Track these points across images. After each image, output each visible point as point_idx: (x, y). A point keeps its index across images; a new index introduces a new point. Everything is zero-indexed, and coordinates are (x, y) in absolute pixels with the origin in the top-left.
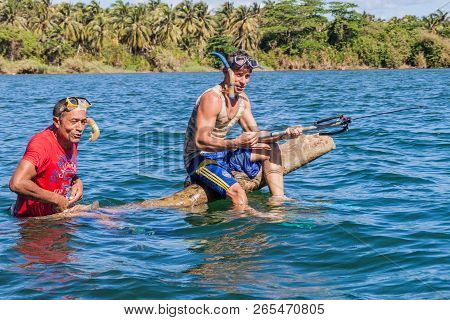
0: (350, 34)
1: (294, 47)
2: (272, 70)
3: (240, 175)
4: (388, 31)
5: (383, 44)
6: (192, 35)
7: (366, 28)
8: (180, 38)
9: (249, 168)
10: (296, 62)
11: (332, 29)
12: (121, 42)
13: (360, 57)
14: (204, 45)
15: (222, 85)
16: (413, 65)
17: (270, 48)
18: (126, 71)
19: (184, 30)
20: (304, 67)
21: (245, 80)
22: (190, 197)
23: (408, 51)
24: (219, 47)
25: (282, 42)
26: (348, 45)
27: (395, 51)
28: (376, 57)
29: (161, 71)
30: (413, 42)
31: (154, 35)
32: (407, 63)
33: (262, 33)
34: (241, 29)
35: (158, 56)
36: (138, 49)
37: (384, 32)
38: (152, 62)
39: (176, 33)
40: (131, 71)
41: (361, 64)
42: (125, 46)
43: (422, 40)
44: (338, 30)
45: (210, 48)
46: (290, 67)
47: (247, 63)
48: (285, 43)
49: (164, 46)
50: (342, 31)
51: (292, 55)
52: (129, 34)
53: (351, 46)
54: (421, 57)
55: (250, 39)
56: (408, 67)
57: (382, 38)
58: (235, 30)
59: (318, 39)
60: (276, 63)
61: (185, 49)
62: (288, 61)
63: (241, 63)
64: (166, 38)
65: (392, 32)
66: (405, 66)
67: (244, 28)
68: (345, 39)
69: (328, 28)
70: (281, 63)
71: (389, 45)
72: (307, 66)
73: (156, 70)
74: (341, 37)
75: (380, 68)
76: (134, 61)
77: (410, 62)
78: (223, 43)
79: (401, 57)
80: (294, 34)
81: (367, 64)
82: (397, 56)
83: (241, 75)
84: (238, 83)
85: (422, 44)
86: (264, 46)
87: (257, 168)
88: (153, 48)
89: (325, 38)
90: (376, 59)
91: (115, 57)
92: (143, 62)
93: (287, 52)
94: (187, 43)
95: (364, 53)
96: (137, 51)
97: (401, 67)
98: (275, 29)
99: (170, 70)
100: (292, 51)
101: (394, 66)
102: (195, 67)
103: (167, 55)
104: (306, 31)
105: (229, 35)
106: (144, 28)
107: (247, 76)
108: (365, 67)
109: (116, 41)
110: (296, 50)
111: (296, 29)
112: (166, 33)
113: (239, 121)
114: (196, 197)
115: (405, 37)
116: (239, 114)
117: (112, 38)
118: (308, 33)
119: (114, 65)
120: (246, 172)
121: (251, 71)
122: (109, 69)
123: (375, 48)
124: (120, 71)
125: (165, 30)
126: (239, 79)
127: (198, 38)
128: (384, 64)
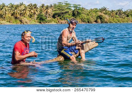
0: (79, 13)
1: (62, 17)
2: (56, 24)
3: (73, 53)
4: (89, 13)
5: (88, 16)
6: (33, 14)
7: (83, 12)
8: (29, 14)
9: (75, 51)
10: (63, 21)
11: (74, 12)
12: (11, 15)
13: (82, 20)
14: (36, 16)
15: (68, 28)
16: (97, 22)
17: (55, 17)
18: (13, 24)
19: (30, 12)
20: (65, 23)
21: (74, 27)
22: (60, 59)
23: (95, 18)
24: (41, 17)
25: (59, 15)
26: (78, 17)
27: (92, 18)
28: (86, 20)
29: (24, 24)
30: (97, 16)
31: (21, 13)
32: (95, 22)
33: (53, 13)
34: (47, 12)
35: (23, 20)
36: (17, 17)
37: (88, 13)
38: (21, 21)
39: (28, 13)
40: (15, 24)
41: (82, 22)
42: (13, 17)
43: (99, 15)
44: (75, 12)
45: (38, 18)
46: (62, 23)
47: (75, 22)
48: (60, 16)
49: (24, 17)
50: (76, 12)
51: (62, 19)
52: (14, 13)
53: (79, 17)
54: (99, 20)
55: (49, 15)
56: (95, 23)
57: (88, 15)
58: (45, 12)
59: (69, 15)
60: (57, 22)
61: (31, 17)
62: (61, 21)
63: (73, 22)
64: (25, 14)
65: (91, 13)
66: (94, 23)
67: (48, 11)
68: (77, 15)
69: (72, 12)
70: (59, 22)
71: (90, 16)
72: (66, 22)
73: (22, 23)
74: (76, 14)
75: (87, 23)
76: (15, 21)
77: (96, 21)
78: (42, 16)
79: (93, 20)
80: (62, 13)
81: (84, 22)
82: (92, 20)
83: (73, 25)
84: (72, 27)
85: (99, 16)
86: (54, 16)
87: (78, 51)
88: (21, 17)
89: (71, 15)
90: (86, 21)
91: (10, 20)
92: (18, 21)
93: (61, 19)
94: (31, 16)
95: (83, 19)
96: (16, 18)
97: (93, 23)
98: (57, 12)
99: (26, 24)
100: (62, 18)
101: (91, 23)
102: (33, 23)
103: (25, 19)
104: (66, 12)
105: (43, 13)
106: (18, 11)
107: (75, 26)
108: (83, 23)
109: (10, 15)
110: (63, 18)
111: (63, 12)
112: (25, 13)
113: (72, 38)
114: (61, 59)
115: (94, 14)
116: (72, 36)
117: (9, 14)
118: (67, 13)
119: (9, 22)
120: (74, 52)
121: (76, 24)
122: (8, 23)
123: (86, 17)
124: (11, 24)
125: (25, 12)
126: (73, 26)
127: (34, 14)
128: (88, 22)
